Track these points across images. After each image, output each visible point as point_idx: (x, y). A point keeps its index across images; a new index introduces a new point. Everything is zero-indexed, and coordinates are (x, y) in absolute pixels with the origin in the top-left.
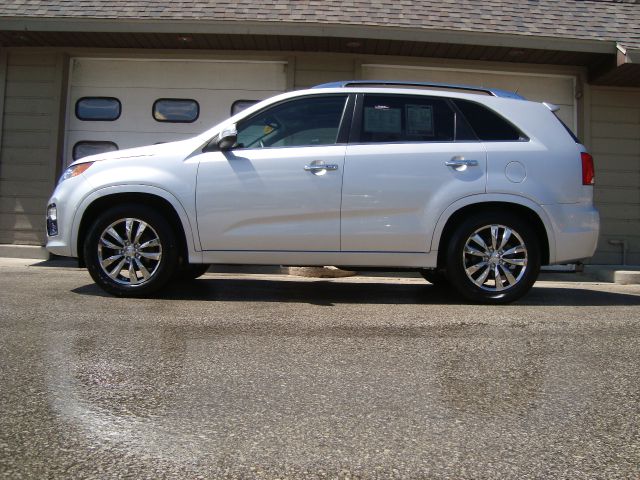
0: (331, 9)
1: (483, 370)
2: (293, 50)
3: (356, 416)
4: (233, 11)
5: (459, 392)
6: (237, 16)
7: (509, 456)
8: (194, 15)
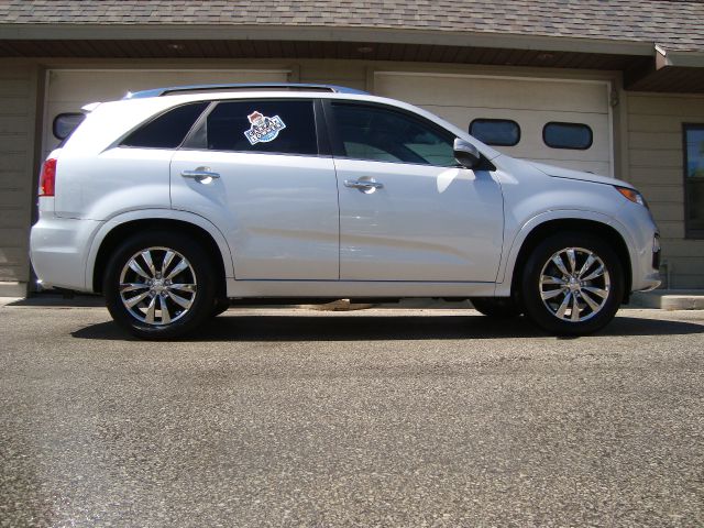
0: (339, 10)
1: (537, 412)
2: (297, 57)
3: (401, 473)
4: (230, 14)
5: (515, 440)
6: (234, 19)
7: (592, 518)
8: (185, 19)
